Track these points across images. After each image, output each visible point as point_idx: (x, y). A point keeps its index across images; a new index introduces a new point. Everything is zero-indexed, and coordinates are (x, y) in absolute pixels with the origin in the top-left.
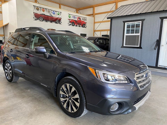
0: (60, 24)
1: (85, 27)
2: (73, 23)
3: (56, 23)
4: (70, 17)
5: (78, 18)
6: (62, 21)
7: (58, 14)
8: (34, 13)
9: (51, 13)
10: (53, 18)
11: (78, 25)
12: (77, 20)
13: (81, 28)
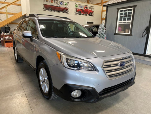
0: (67, 13)
1: (92, 16)
2: (80, 12)
3: (63, 12)
4: (76, 7)
5: (85, 7)
6: (69, 10)
7: (66, 5)
8: (44, 4)
9: (58, 4)
10: (61, 8)
11: (85, 14)
12: (84, 9)
13: (88, 16)
